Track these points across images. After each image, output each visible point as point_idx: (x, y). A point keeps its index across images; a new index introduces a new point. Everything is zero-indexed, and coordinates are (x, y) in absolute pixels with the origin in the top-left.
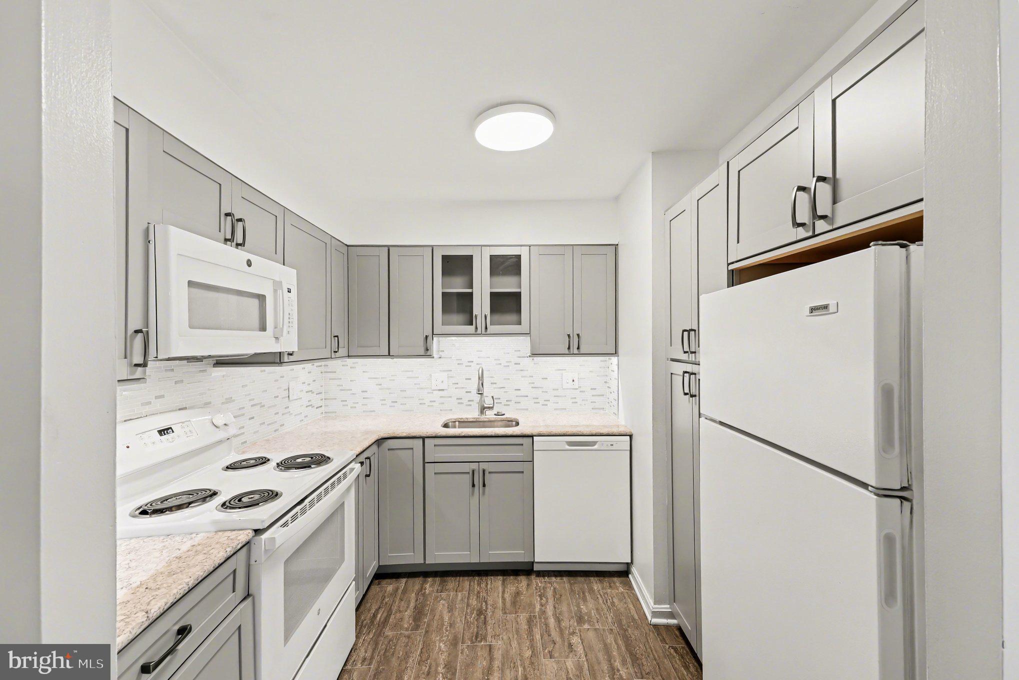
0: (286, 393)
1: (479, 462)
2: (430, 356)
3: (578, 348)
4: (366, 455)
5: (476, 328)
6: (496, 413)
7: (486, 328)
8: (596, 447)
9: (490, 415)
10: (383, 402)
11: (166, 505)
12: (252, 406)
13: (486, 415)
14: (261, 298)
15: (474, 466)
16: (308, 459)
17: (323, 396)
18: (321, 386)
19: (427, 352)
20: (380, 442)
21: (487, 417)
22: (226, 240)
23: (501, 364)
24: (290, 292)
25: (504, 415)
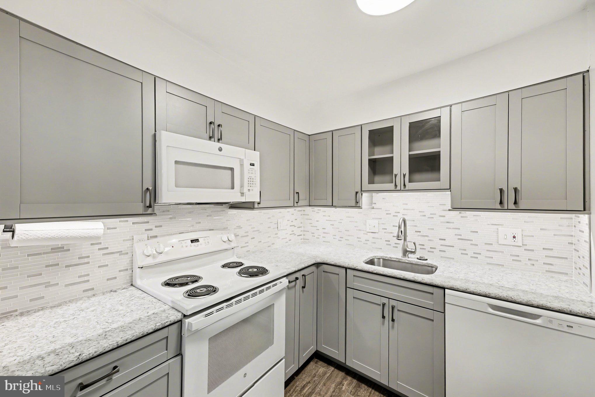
0: (276, 226)
1: (389, 298)
2: (359, 207)
3: (515, 203)
4: (303, 272)
5: (396, 186)
6: (419, 257)
7: (405, 185)
8: (538, 321)
9: (412, 258)
10: (335, 237)
11: (177, 282)
12: (253, 231)
13: (408, 258)
14: (232, 169)
15: (385, 301)
16: (255, 270)
17: (302, 229)
18: (301, 223)
19: (357, 205)
20: (318, 265)
21: (409, 259)
22: (210, 138)
23: (425, 216)
24: (254, 166)
25: (427, 260)
